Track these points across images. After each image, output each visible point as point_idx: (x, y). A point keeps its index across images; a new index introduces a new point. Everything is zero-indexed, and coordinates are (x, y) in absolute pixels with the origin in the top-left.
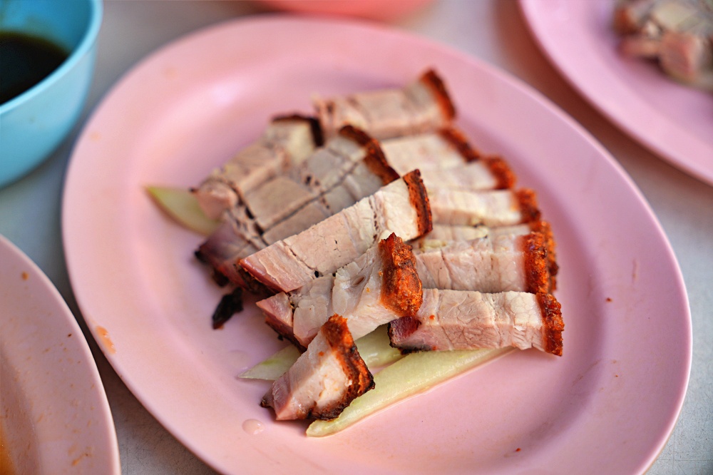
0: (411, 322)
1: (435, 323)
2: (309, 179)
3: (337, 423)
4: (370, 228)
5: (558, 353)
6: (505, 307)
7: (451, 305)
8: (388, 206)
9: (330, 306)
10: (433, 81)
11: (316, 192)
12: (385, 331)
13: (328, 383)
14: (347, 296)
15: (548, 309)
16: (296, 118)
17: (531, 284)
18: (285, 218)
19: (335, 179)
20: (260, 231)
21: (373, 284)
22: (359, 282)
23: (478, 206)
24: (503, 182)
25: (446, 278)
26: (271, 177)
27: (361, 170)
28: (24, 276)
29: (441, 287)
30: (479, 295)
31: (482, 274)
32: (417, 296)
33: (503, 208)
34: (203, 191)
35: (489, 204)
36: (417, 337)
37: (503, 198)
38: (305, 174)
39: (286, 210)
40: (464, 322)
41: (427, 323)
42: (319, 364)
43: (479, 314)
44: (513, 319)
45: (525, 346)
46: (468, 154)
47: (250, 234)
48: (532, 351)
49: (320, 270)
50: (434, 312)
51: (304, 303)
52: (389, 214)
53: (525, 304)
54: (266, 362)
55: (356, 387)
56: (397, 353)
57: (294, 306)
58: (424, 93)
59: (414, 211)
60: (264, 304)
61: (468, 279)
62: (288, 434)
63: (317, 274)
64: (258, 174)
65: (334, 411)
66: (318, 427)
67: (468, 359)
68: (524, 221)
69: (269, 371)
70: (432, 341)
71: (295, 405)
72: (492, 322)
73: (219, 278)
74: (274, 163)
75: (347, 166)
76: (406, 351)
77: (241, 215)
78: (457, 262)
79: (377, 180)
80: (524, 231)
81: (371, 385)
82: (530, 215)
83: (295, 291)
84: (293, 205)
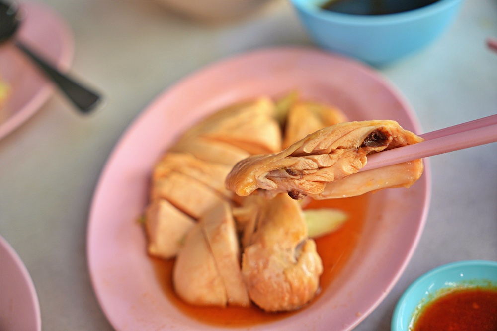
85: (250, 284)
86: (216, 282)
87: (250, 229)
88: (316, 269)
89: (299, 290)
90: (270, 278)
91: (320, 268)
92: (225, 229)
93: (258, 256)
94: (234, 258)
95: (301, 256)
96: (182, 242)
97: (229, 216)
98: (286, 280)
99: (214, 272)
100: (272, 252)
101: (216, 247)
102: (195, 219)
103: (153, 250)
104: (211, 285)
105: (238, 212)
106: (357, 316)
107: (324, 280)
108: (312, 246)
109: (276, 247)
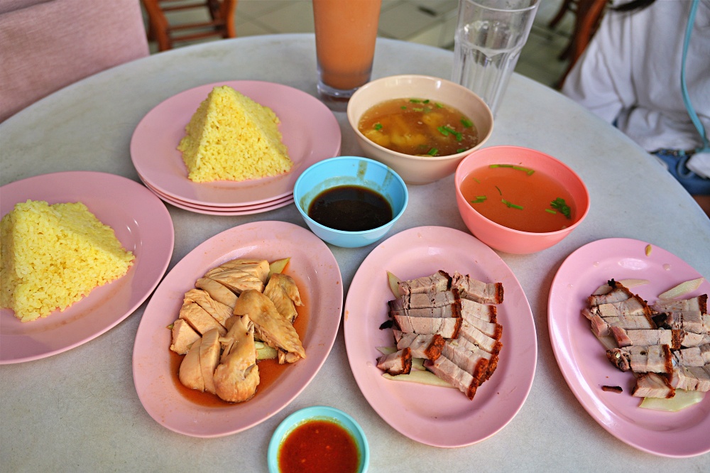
0: (431, 362)
1: (438, 367)
2: (433, 300)
3: (393, 377)
4: (437, 328)
5: (471, 399)
6: (461, 376)
7: (446, 365)
8: (447, 325)
9: (411, 344)
10: (499, 288)
11: (432, 306)
12: (423, 361)
13: (395, 365)
14: (417, 344)
15: (474, 385)
16: (446, 275)
17: (475, 374)
18: (419, 308)
19: (440, 305)
20: (409, 308)
21: (425, 346)
22: (423, 342)
23: (480, 339)
24: (495, 337)
25: (452, 356)
26: (425, 292)
27: (449, 307)
28: (338, 283)
29: (448, 358)
30: (457, 367)
31: (463, 361)
32: (436, 357)
33: (489, 344)
34: (401, 285)
35: (485, 341)
36: (431, 368)
37: (491, 341)
38: (433, 297)
39: (420, 306)
40: (446, 372)
41: (435, 366)
42: (396, 359)
43: (452, 373)
44: (461, 380)
45: (462, 391)
46: (493, 320)
47: (406, 307)
48: (464, 393)
49: (416, 331)
50: (440, 364)
51: (405, 338)
52: (445, 327)
53: (468, 378)
54: (386, 348)
55: (403, 371)
56: (424, 369)
57: (402, 337)
58: (493, 290)
59: (454, 330)
60: (395, 332)
61: (458, 360)
62: (378, 372)
63: (414, 332)
64: (421, 289)
65: (394, 374)
66: (387, 375)
67: (443, 383)
68: (492, 353)
69: (385, 351)
70: (435, 372)
71: (383, 365)
72: (454, 377)
73: (390, 314)
74: (428, 288)
75: (447, 303)
76: (427, 370)
77: (407, 300)
78: (457, 354)
79: (451, 314)
80: (488, 356)
81: (408, 373)
82: (495, 351)
83: (405, 333)
84: (423, 306)
85: (217, 385)
86: (200, 379)
87: (226, 352)
88: (255, 383)
89: (242, 393)
90: (228, 385)
91: (258, 383)
92: (212, 350)
93: (224, 372)
94: (211, 370)
95: (248, 374)
96: (190, 347)
97: (216, 342)
98: (236, 388)
99: (199, 374)
100: (232, 371)
101: (203, 361)
102: (201, 335)
103: (172, 349)
104: (197, 379)
105: (223, 340)
106: (266, 415)
107: (259, 388)
108: (256, 369)
109: (235, 368)
